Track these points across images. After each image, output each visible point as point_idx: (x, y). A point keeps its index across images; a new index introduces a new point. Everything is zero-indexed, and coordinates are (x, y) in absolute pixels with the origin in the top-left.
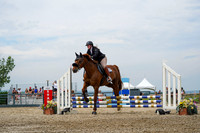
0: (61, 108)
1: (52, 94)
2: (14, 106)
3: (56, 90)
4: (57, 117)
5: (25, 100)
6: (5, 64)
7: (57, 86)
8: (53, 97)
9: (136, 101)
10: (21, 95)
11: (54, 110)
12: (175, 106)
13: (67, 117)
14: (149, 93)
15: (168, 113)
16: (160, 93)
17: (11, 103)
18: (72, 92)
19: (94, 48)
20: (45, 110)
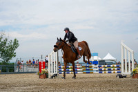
0: (51, 74)
1: (45, 64)
2: (19, 73)
3: (47, 62)
4: (49, 80)
5: (26, 69)
6: (12, 44)
7: (48, 59)
8: (45, 67)
9: (103, 69)
10: (23, 65)
11: (46, 75)
12: (130, 72)
13: (55, 81)
14: (112, 63)
15: (125, 77)
16: (119, 63)
17: (17, 71)
18: (59, 63)
19: (70, 32)
20: (40, 75)
